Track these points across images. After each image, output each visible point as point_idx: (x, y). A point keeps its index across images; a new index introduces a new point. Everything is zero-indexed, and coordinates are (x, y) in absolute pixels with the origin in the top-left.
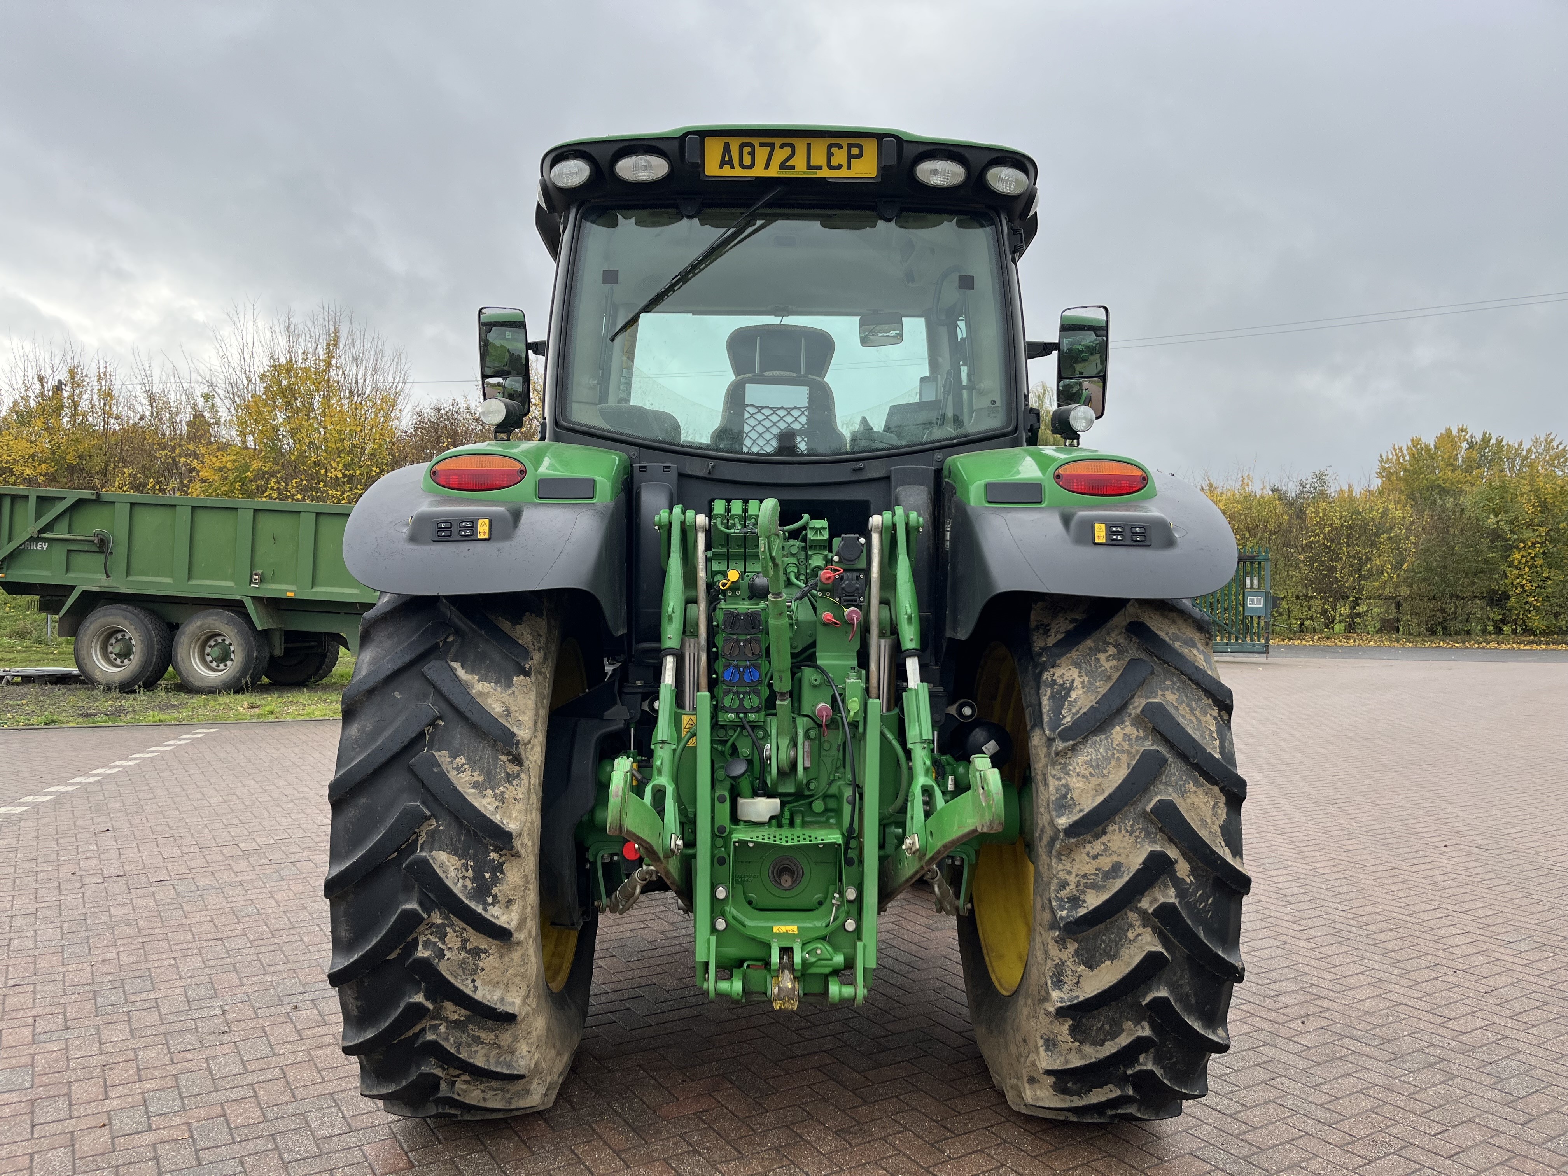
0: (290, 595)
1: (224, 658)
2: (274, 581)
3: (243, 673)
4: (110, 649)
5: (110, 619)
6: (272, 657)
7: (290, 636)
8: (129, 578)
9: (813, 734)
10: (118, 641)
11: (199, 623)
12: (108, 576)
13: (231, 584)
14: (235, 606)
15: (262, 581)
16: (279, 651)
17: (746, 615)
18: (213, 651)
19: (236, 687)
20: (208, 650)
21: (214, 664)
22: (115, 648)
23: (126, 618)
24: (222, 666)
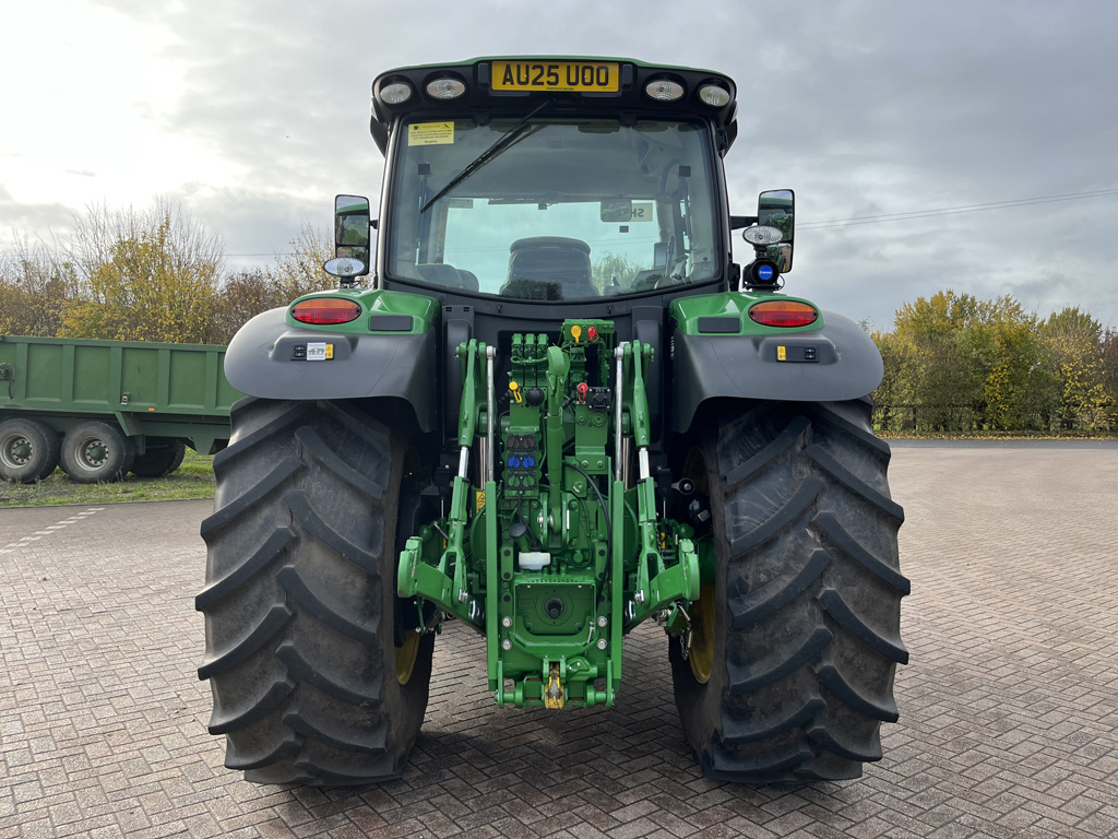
0: (151, 410)
1: (101, 456)
2: (139, 400)
3: (116, 467)
4: (13, 451)
5: (14, 429)
6: (137, 456)
7: (150, 440)
8: (28, 399)
10: (19, 445)
11: (81, 431)
12: (12, 398)
13: (106, 402)
14: (109, 419)
15: (129, 400)
16: (142, 452)
18: (91, 452)
19: (111, 477)
20: (88, 451)
21: (93, 462)
22: (16, 451)
23: (25, 428)
24: (99, 463)
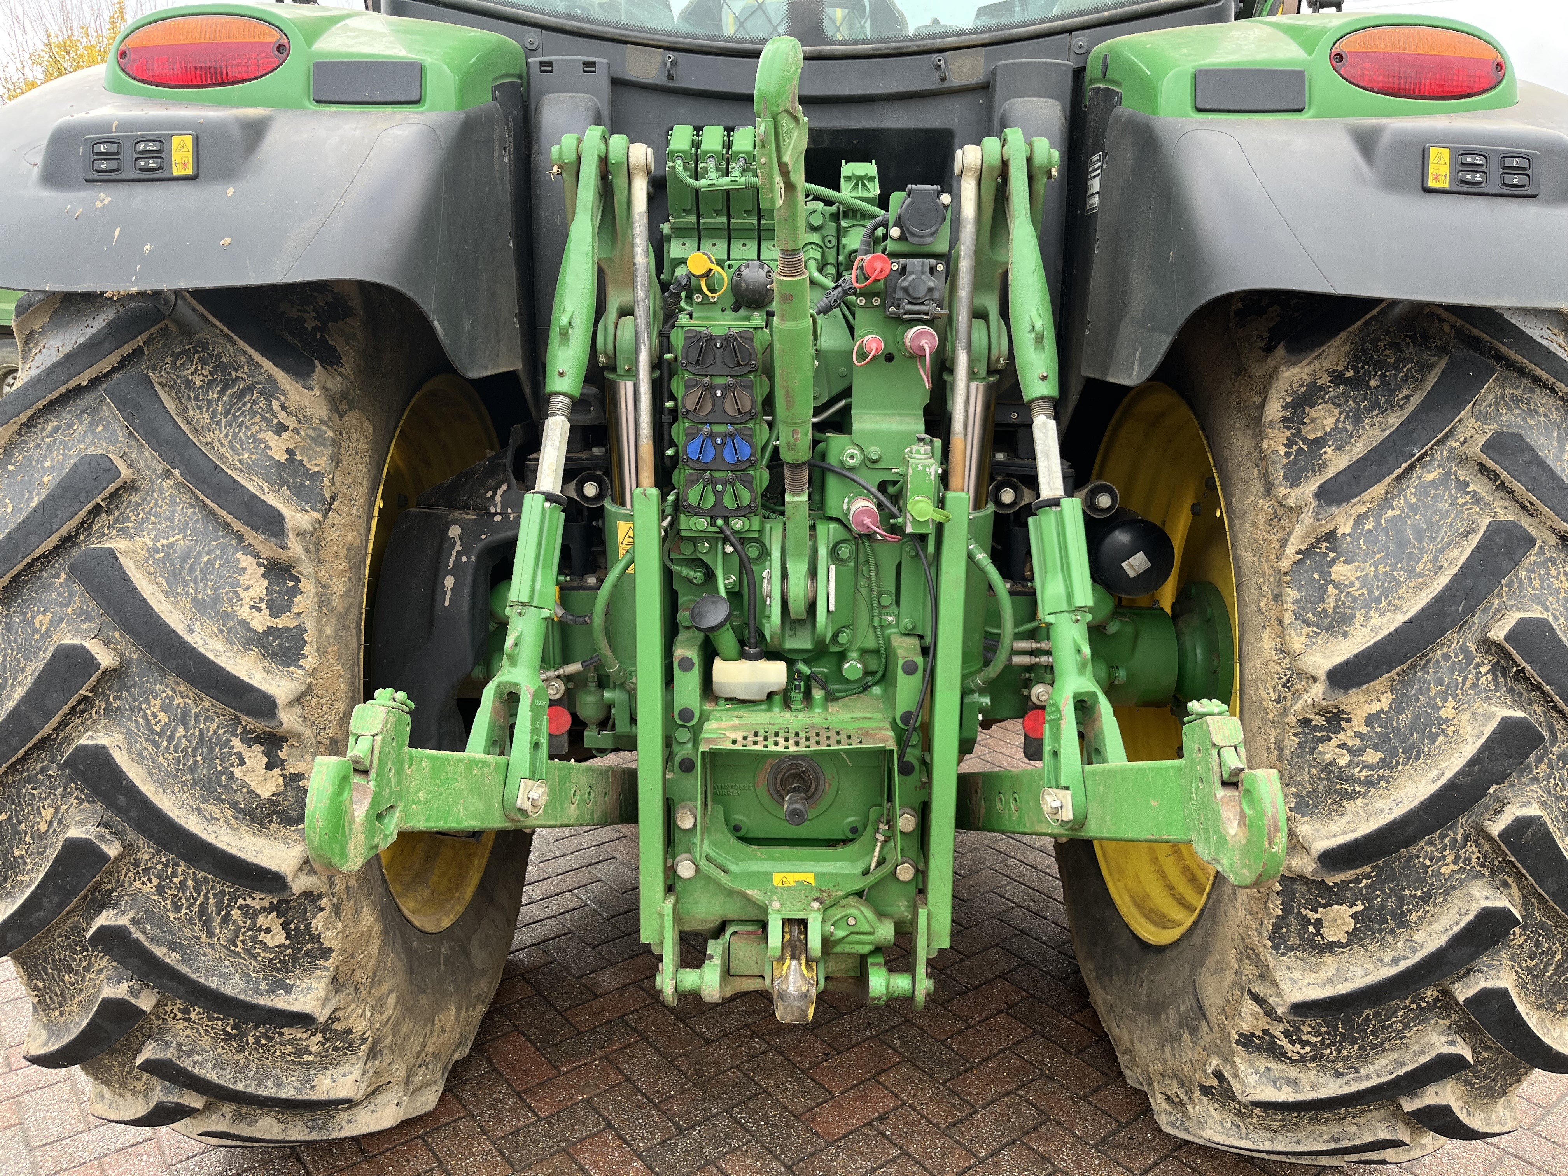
9: (844, 551)
17: (727, 339)
